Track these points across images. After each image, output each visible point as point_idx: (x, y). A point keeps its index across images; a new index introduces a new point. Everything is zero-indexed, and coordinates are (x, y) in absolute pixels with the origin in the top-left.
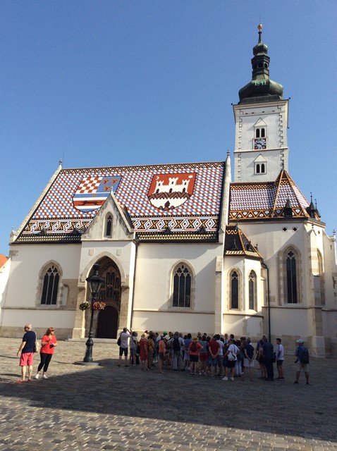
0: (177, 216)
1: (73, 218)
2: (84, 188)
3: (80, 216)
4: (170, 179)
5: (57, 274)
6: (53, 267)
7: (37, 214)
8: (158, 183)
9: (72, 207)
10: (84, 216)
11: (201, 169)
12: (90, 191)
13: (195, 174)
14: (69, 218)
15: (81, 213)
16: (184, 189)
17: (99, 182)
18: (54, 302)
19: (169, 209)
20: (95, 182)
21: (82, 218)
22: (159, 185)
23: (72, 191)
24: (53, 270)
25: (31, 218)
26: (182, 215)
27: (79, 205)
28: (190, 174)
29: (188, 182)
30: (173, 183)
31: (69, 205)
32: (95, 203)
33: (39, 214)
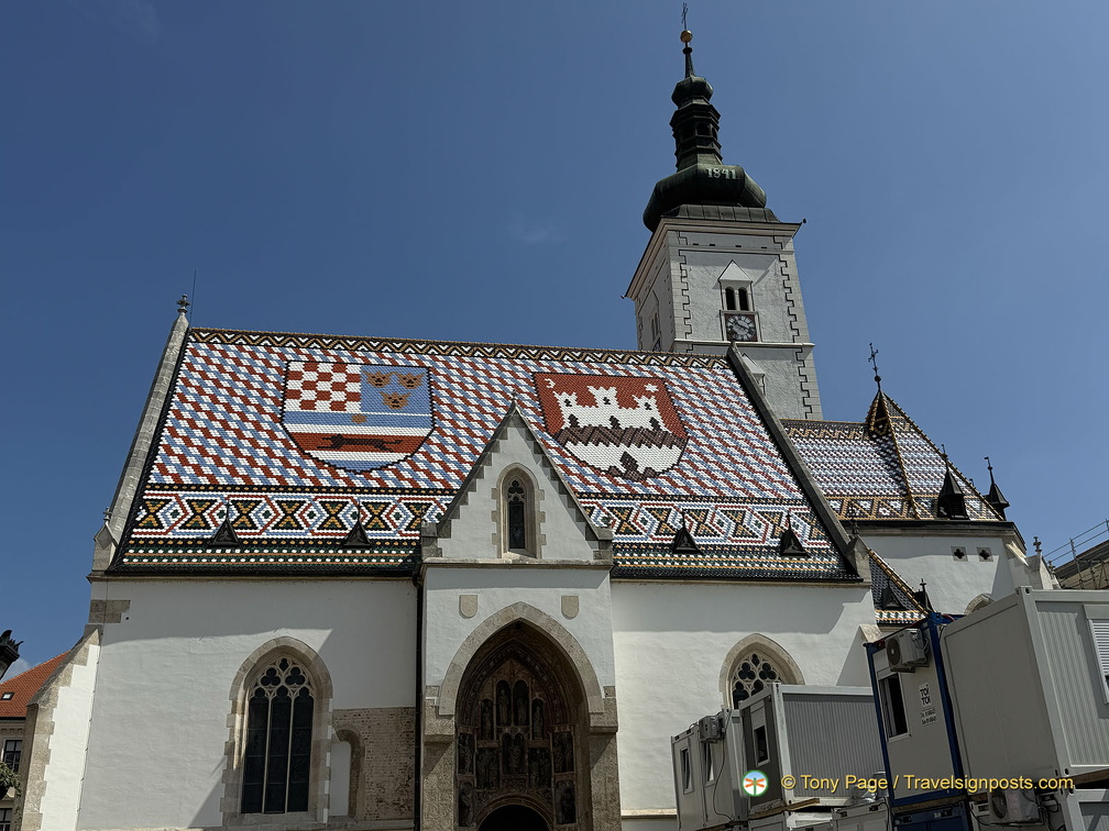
0: (680, 498)
1: (317, 488)
2: (309, 395)
3: (342, 484)
4: (592, 389)
5: (304, 691)
6: (284, 665)
7: (164, 472)
8: (561, 398)
9: (294, 453)
10: (358, 484)
11: (668, 368)
12: (338, 406)
13: (662, 383)
14: (303, 489)
15: (342, 473)
16: (653, 421)
17: (352, 378)
18: (300, 802)
19: (643, 478)
20: (339, 377)
21: (354, 489)
22: (568, 403)
23: (269, 401)
24: (283, 676)
25: (143, 483)
26: (694, 497)
27: (320, 448)
28: (646, 380)
29: (652, 402)
30: (607, 401)
31: (279, 444)
32: (379, 444)
33: (171, 469)
